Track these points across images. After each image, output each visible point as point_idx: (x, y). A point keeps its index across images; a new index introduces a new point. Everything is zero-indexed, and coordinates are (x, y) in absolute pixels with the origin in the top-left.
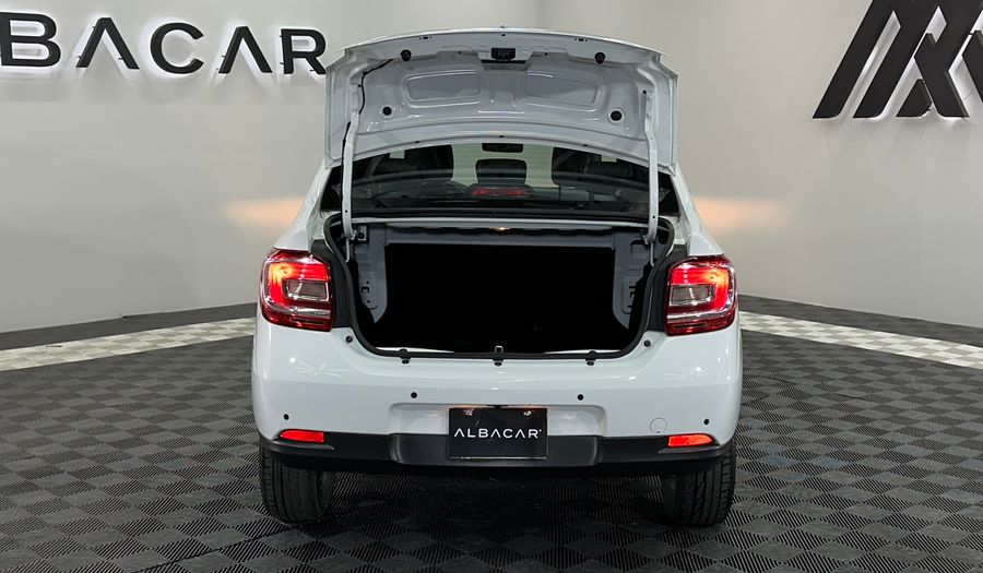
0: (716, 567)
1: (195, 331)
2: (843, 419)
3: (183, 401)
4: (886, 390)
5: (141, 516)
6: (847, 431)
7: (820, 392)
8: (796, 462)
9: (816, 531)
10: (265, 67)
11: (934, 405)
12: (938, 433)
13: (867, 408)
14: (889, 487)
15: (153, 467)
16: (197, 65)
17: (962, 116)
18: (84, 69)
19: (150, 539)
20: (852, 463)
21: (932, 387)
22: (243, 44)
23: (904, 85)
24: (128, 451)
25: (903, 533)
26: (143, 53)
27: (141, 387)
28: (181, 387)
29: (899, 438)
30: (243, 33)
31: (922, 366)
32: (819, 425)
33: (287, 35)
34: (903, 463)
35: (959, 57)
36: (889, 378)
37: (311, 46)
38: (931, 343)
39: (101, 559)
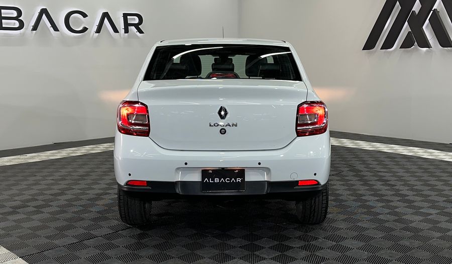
0: (320, 240)
1: (87, 149)
2: (377, 180)
3: (82, 177)
4: (396, 169)
5: (65, 223)
6: (378, 185)
7: (366, 170)
8: (355, 198)
9: (365, 225)
10: (116, 30)
11: (417, 174)
12: (419, 185)
13: (388, 176)
14: (397, 207)
15: (70, 203)
16: (85, 29)
17: (429, 47)
18: (35, 31)
19: (70, 232)
20: (380, 197)
21: (416, 167)
22: (106, 21)
23: (403, 34)
24: (59, 198)
25: (403, 226)
26: (61, 25)
27: (63, 172)
28: (81, 171)
29: (401, 188)
30: (106, 15)
31: (412, 158)
32: (366, 183)
33: (125, 16)
34: (403, 198)
35: (427, 21)
36: (397, 163)
37: (136, 21)
38: (416, 149)
39: (48, 241)
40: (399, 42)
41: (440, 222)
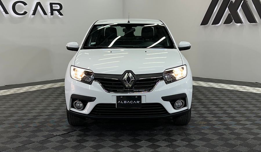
0: (178, 141)
1: (27, 88)
2: (212, 105)
3: (24, 106)
4: (223, 98)
5: (14, 134)
6: (213, 108)
7: (205, 98)
8: (199, 115)
9: (206, 132)
10: (45, 13)
11: (236, 101)
12: (238, 108)
13: (218, 102)
14: (225, 121)
15: (17, 122)
16: (25, 13)
17: (241, 23)
19: (17, 140)
20: (215, 115)
21: (236, 96)
22: (39, 7)
23: (225, 15)
24: (9, 118)
25: (230, 132)
26: (10, 10)
27: (12, 103)
28: (23, 102)
29: (227, 109)
30: (39, 4)
31: (233, 91)
32: (205, 106)
33: (51, 4)
34: (229, 115)
35: (240, 7)
36: (224, 95)
37: (58, 7)
38: (235, 86)
39: (3, 145)
40: (223, 20)
41: (253, 129)
